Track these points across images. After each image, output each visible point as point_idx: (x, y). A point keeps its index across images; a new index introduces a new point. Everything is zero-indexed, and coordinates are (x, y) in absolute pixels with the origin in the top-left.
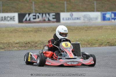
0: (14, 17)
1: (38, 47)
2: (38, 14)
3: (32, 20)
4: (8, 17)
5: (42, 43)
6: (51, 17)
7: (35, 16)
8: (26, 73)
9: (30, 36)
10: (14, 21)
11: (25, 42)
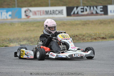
0: (62, 10)
1: (86, 40)
2: (85, 7)
3: (80, 13)
4: (56, 11)
5: (89, 36)
6: (99, 9)
7: (83, 9)
8: (74, 66)
9: (78, 29)
10: (62, 14)
11: (72, 35)
